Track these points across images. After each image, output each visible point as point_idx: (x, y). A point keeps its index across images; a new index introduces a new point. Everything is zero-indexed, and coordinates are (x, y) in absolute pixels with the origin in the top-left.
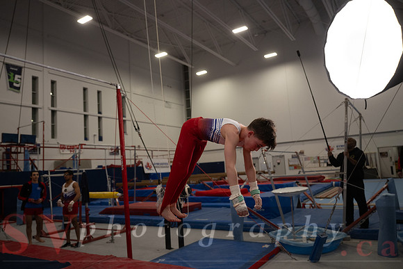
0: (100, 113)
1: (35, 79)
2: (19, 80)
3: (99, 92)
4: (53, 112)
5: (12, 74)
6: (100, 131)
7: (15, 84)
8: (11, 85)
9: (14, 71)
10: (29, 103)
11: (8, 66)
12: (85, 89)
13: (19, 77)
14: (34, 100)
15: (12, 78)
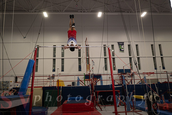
0: (161, 55)
1: (129, 46)
3: (160, 45)
4: (138, 58)
5: (120, 46)
6: (163, 64)
7: (122, 49)
9: (121, 44)
11: (119, 43)
12: (152, 45)
13: (123, 46)
14: (130, 55)
15: (121, 47)
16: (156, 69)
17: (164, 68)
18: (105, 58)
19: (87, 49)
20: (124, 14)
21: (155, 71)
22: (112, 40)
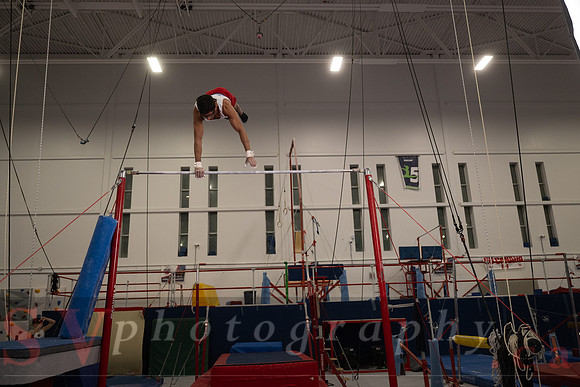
0: (545, 198)
1: (436, 167)
2: (416, 174)
3: (539, 166)
4: (468, 210)
5: (407, 167)
6: (551, 229)
7: (412, 180)
8: (407, 182)
9: (408, 162)
10: (433, 201)
11: (401, 158)
12: (513, 166)
13: (416, 169)
14: (439, 198)
15: (408, 172)
16: (527, 244)
17: (554, 242)
18: (355, 210)
19: (295, 180)
20: (416, 61)
21: (524, 252)
22: (379, 149)
